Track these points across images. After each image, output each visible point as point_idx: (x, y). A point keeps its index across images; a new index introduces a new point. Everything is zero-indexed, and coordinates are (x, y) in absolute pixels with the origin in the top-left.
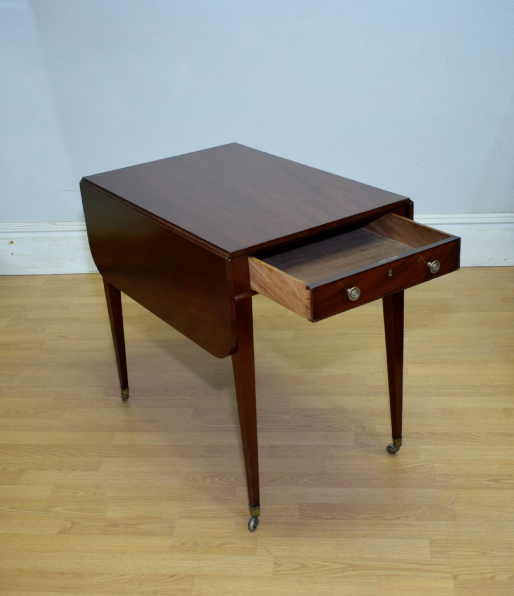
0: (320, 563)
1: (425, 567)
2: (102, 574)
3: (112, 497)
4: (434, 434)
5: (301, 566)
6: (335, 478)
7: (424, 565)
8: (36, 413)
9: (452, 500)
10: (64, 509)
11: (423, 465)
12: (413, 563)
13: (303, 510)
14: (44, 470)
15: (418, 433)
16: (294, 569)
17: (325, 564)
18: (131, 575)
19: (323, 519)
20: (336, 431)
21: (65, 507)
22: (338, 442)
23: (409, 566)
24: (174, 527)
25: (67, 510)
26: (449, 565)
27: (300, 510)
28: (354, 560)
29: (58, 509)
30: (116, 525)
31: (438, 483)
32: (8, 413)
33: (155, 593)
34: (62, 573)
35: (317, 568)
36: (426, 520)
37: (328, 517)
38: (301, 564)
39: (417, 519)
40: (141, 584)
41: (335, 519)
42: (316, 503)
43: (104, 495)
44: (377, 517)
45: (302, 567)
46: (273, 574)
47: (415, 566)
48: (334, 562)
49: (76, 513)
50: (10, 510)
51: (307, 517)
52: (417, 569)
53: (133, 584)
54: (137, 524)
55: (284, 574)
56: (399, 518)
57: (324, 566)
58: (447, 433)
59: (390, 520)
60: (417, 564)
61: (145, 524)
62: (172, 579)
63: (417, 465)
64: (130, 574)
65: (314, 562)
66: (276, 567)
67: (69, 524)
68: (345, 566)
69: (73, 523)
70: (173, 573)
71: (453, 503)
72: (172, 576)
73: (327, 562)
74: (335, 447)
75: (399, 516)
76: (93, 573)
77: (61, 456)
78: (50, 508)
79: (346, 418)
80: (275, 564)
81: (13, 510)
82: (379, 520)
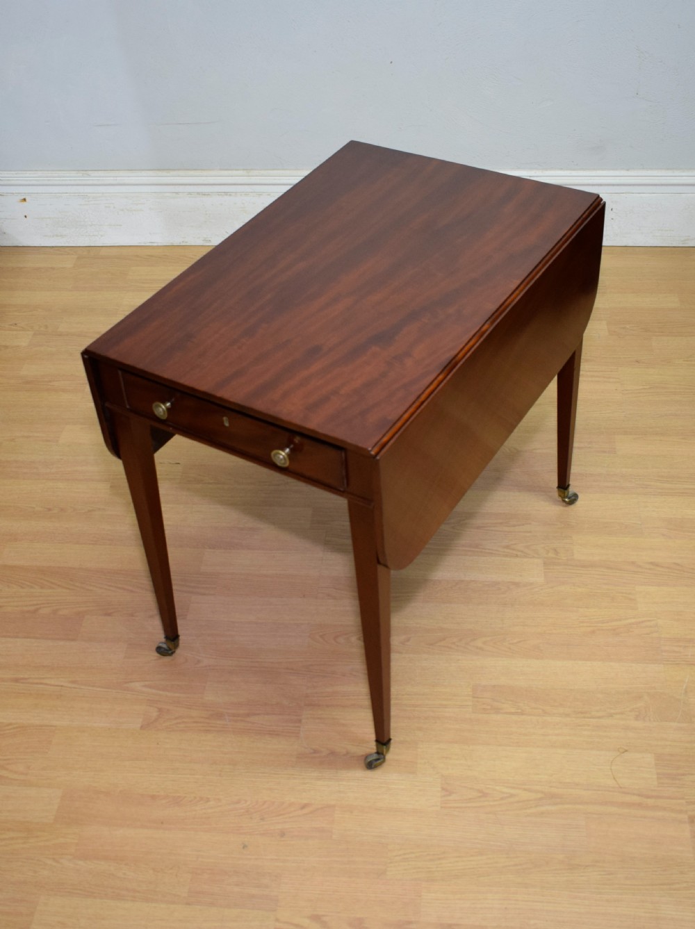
0: (505, 790)
1: (650, 802)
2: (208, 800)
3: (210, 666)
4: (657, 565)
5: (480, 794)
6: (520, 642)
7: (648, 797)
8: (89, 511)
9: (684, 687)
10: (145, 686)
11: (642, 622)
12: (634, 794)
13: (478, 698)
14: (109, 615)
15: (633, 563)
16: (470, 799)
17: (512, 791)
18: (248, 803)
19: (506, 713)
20: (517, 556)
21: (147, 683)
22: (521, 576)
23: (628, 799)
24: (300, 721)
25: (150, 687)
26: (683, 798)
27: (474, 697)
28: (551, 787)
29: (137, 685)
30: (220, 716)
31: (664, 654)
32: (50, 510)
33: (282, 834)
34: (153, 797)
35: (502, 799)
36: (650, 720)
37: (513, 710)
38: (479, 791)
39: (637, 718)
40: (262, 819)
41: (522, 714)
42: (494, 686)
43: (199, 662)
44: (582, 713)
45: (480, 797)
46: (442, 807)
47: (636, 799)
48: (525, 790)
49: (161, 692)
50: (70, 685)
51: (484, 709)
52: (640, 805)
53: (251, 818)
54: (248, 715)
55: (457, 807)
56: (611, 715)
57: (512, 796)
58: (675, 563)
59: (599, 717)
60: (639, 795)
61: (259, 714)
62: (306, 811)
63: (633, 621)
64: (246, 801)
65: (497, 788)
66: (444, 796)
67: (155, 714)
68: (539, 795)
69: (160, 710)
70: (305, 801)
71: (686, 692)
72: (304, 807)
73: (514, 788)
74: (517, 584)
75: (612, 711)
76: (195, 798)
77: (132, 591)
78: (126, 683)
79: (530, 532)
80: (443, 789)
81: (73, 686)
82: (584, 717)
